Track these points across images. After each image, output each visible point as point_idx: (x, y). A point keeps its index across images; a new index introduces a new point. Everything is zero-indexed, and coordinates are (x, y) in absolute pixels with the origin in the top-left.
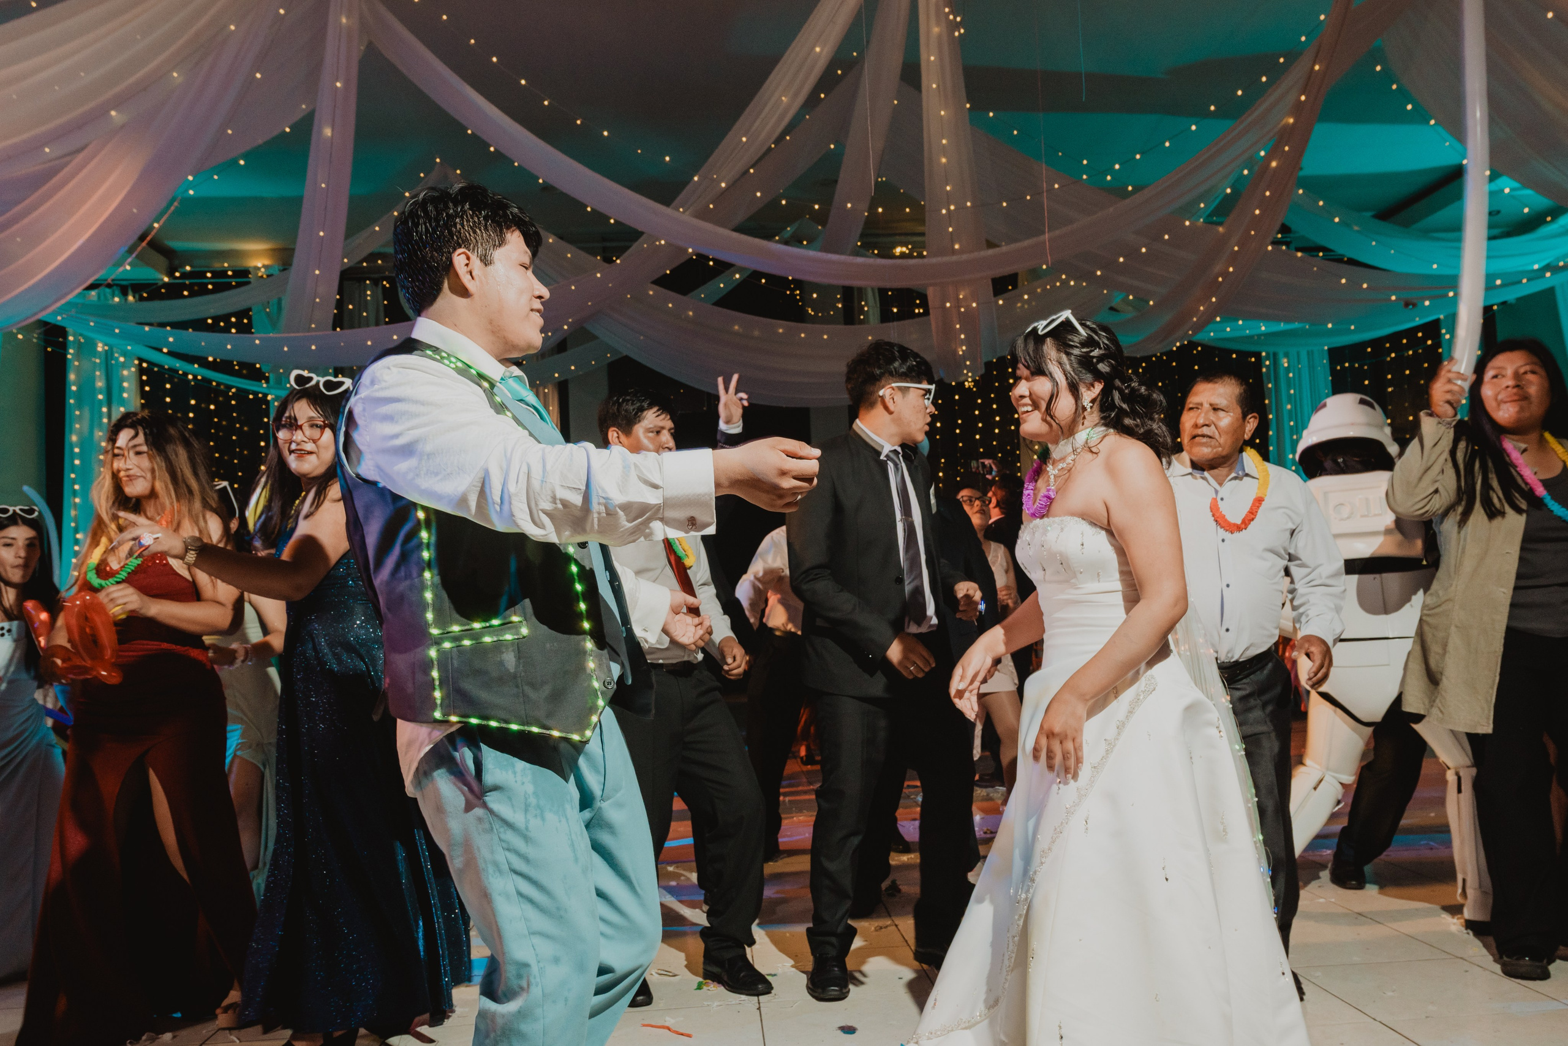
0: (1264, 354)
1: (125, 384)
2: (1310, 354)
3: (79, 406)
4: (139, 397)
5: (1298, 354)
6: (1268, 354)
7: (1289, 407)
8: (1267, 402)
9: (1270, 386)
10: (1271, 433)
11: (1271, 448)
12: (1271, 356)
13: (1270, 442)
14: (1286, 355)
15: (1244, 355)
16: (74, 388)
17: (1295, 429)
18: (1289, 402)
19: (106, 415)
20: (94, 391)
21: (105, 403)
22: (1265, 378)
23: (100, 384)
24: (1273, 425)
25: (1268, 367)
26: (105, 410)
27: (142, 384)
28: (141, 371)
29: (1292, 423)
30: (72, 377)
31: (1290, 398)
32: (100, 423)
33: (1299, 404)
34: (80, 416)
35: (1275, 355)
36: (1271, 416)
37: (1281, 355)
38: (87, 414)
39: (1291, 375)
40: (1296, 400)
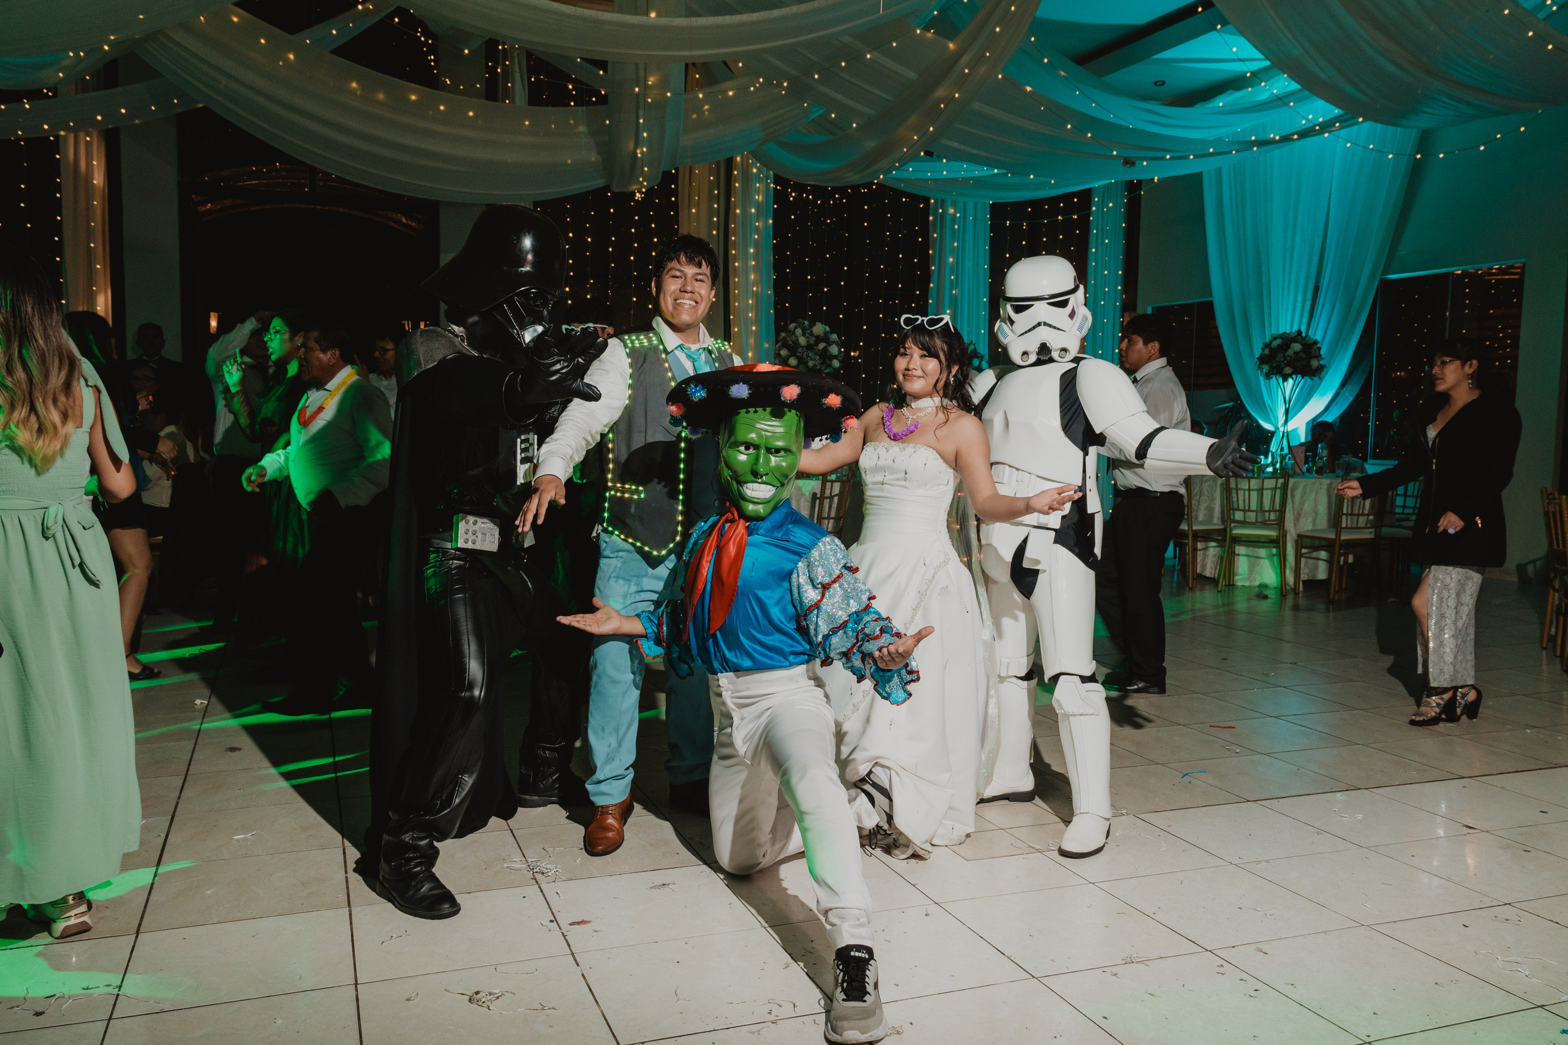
0: (932, 201)
2: (976, 204)
5: (965, 203)
6: (936, 201)
7: (951, 260)
8: (930, 252)
9: (935, 235)
10: (931, 285)
11: (930, 301)
12: (940, 201)
13: (930, 296)
14: (954, 205)
15: (913, 200)
18: (952, 255)
22: (931, 228)
24: (935, 277)
25: (935, 215)
29: (952, 277)
31: (956, 252)
33: (960, 260)
35: (943, 201)
36: (933, 268)
37: (949, 202)
39: (956, 227)
40: (958, 253)
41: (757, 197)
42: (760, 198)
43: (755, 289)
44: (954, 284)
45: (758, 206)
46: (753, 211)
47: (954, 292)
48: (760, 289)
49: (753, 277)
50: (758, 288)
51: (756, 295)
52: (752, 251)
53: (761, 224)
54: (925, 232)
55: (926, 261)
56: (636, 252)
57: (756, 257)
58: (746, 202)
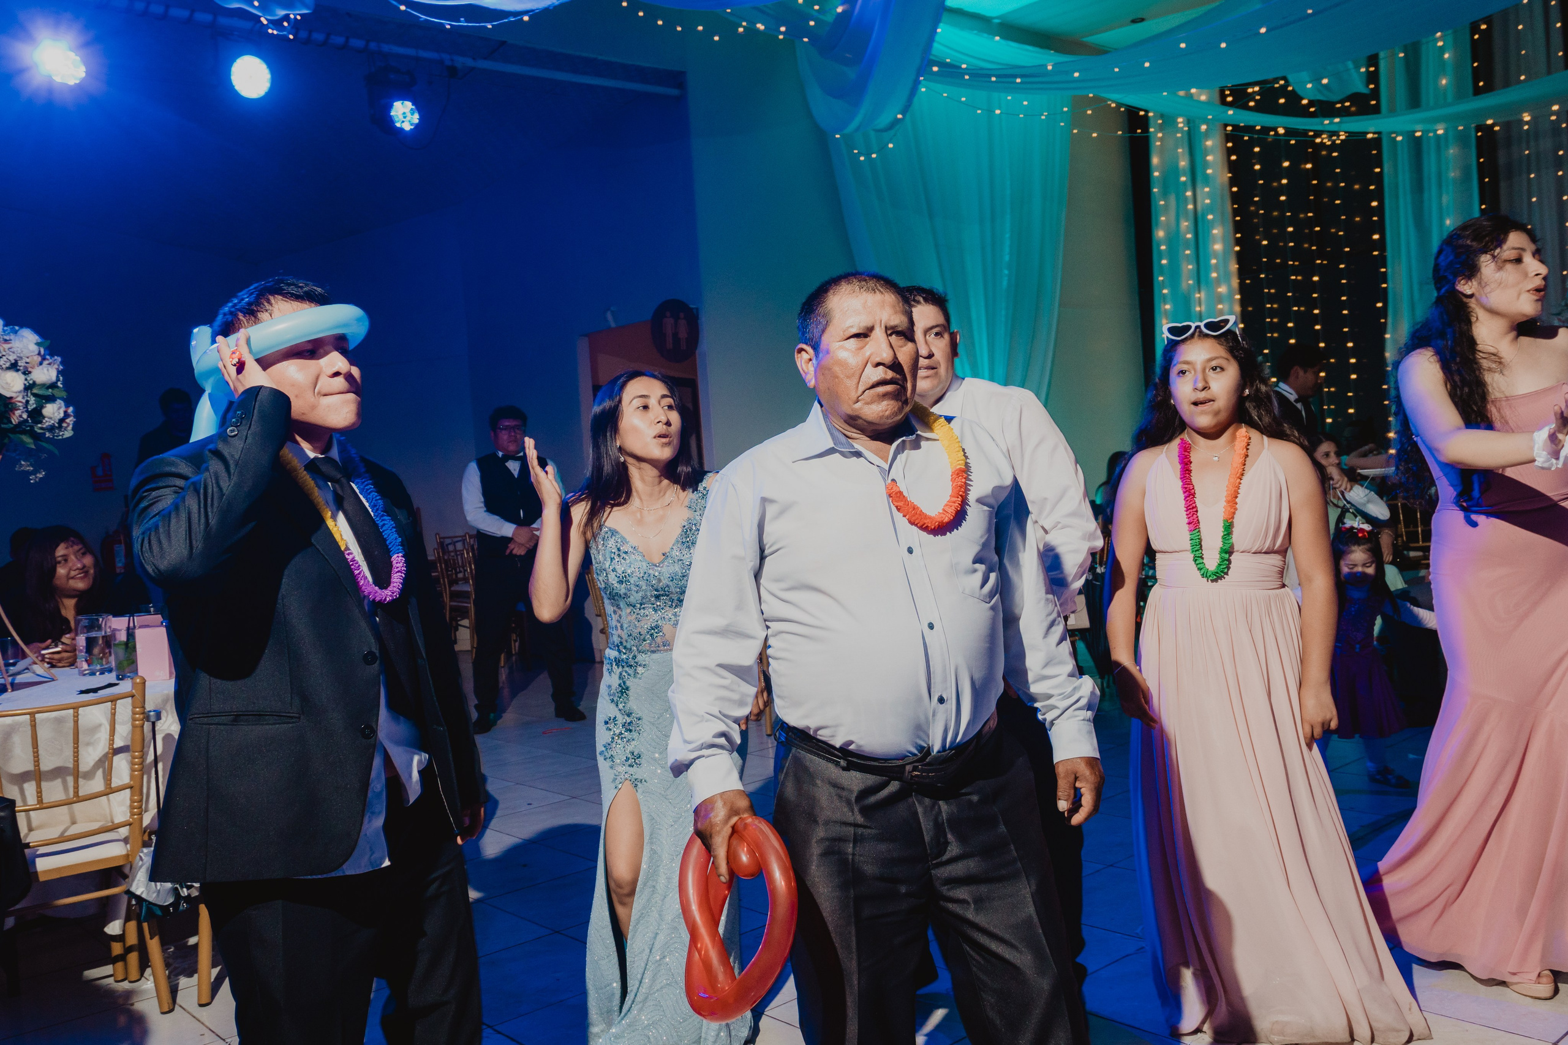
1: (1209, 158)
3: (1165, 194)
4: (1226, 170)
16: (1156, 174)
19: (1191, 200)
20: (1176, 172)
21: (1189, 184)
23: (1183, 163)
26: (1189, 194)
27: (1229, 152)
28: (1228, 137)
30: (1155, 160)
32: (1186, 210)
34: (1166, 206)
38: (1172, 199)
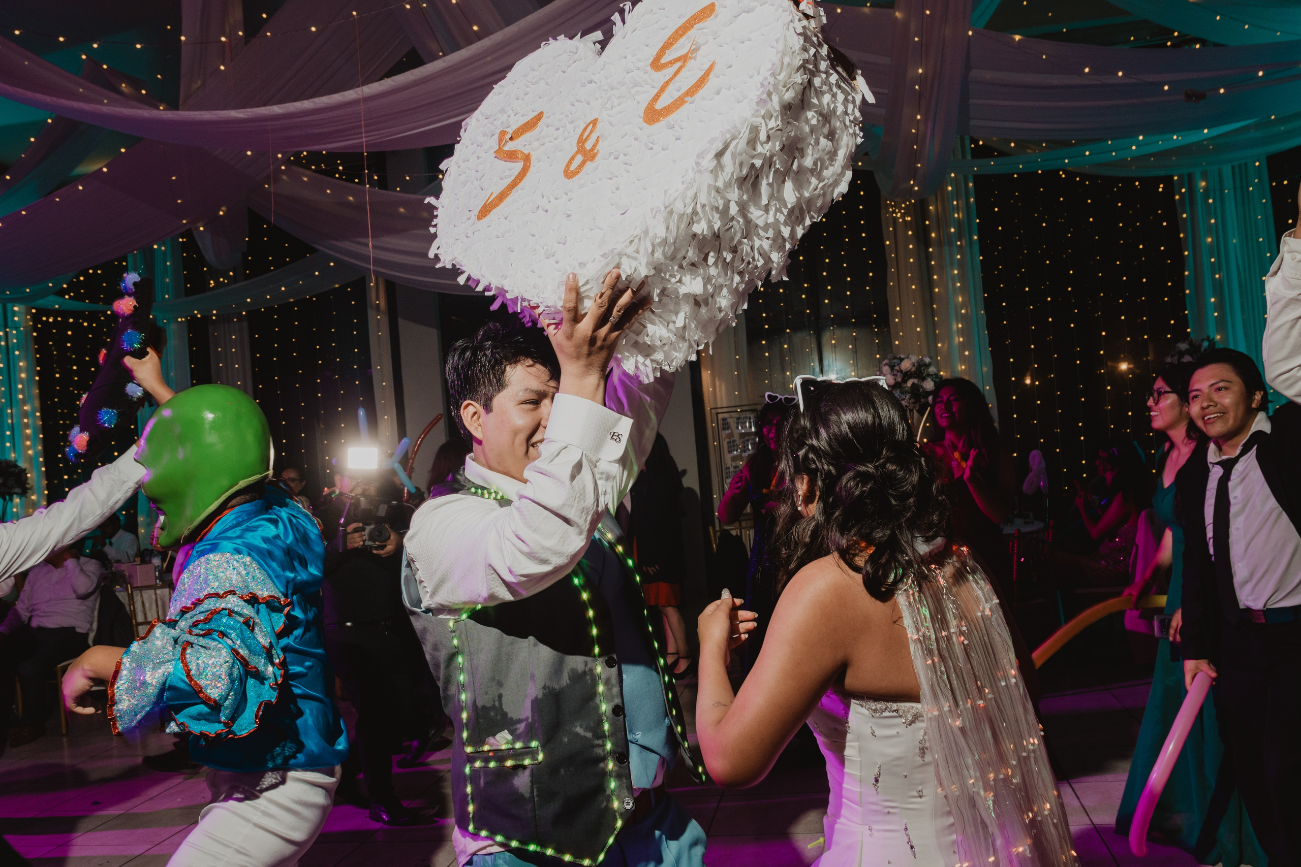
0: (1176, 178)
6: (1180, 177)
7: (1210, 240)
8: (1182, 235)
9: (1185, 216)
10: (1186, 274)
13: (1186, 284)
14: (1204, 177)
15: (1150, 183)
17: (1217, 267)
18: (1210, 235)
24: (1190, 263)
25: (1181, 194)
29: (1213, 260)
31: (1210, 230)
33: (1221, 239)
35: (1190, 176)
39: (1211, 201)
40: (1220, 232)
41: (956, 215)
42: (961, 216)
43: (963, 311)
44: (1214, 268)
45: (959, 224)
46: (953, 230)
47: (1217, 276)
48: (969, 310)
49: (960, 299)
50: (967, 311)
51: (963, 319)
52: (956, 272)
53: (964, 242)
54: (1172, 213)
55: (1177, 247)
56: (830, 295)
57: (962, 277)
58: (942, 222)
